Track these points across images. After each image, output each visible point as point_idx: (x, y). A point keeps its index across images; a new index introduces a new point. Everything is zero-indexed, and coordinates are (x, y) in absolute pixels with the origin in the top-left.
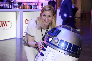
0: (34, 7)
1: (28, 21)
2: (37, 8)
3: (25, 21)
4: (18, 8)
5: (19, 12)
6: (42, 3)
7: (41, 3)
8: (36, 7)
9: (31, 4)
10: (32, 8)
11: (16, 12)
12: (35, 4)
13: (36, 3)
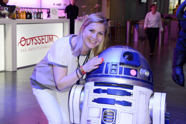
0: (36, 17)
1: (25, 40)
2: (40, 18)
3: (21, 41)
4: (7, 17)
5: (9, 24)
6: (49, 9)
7: (47, 9)
8: (39, 16)
9: (29, 11)
10: (33, 18)
11: (4, 24)
12: (37, 11)
13: (38, 9)
